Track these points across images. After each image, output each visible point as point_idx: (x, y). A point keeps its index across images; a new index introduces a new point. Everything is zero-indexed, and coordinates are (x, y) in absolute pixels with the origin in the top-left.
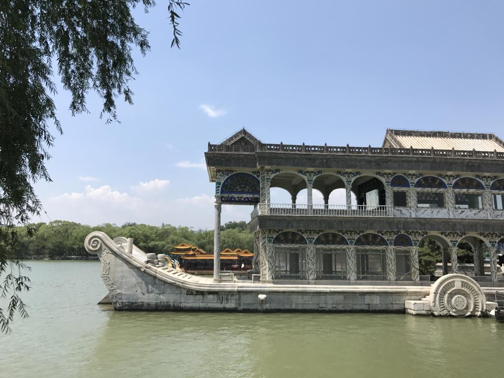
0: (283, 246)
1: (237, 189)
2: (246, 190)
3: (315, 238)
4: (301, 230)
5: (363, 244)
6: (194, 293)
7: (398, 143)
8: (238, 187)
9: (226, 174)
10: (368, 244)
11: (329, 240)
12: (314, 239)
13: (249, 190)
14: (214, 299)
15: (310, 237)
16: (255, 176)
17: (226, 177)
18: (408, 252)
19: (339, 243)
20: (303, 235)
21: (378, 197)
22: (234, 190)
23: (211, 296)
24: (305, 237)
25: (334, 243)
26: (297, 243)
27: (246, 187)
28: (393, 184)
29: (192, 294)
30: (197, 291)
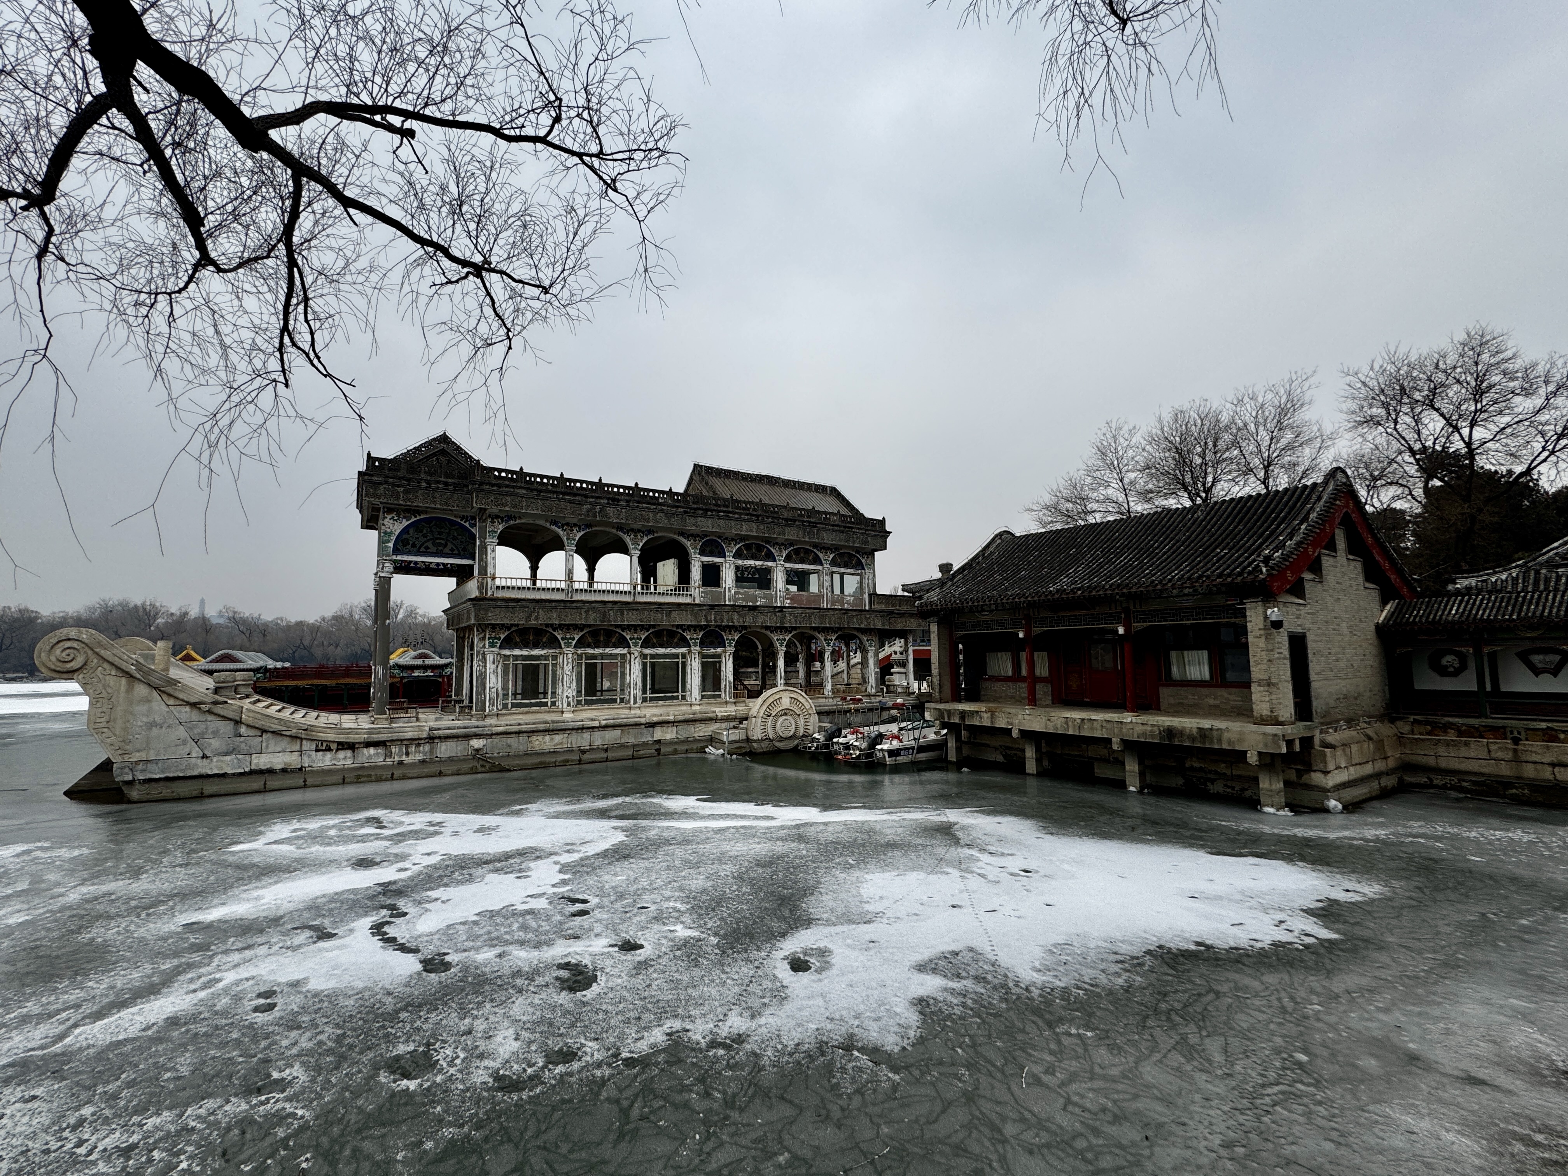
0: (517, 652)
1: (427, 548)
2: (447, 550)
3: (577, 637)
4: (552, 625)
5: (654, 646)
6: (334, 746)
7: (711, 488)
8: (429, 544)
9: (405, 517)
10: (662, 646)
11: (599, 641)
12: (573, 639)
13: (452, 550)
14: (377, 754)
15: (568, 636)
16: (467, 525)
17: (406, 523)
18: (719, 656)
19: (616, 646)
20: (556, 634)
21: (677, 571)
22: (422, 549)
23: (372, 751)
24: (559, 637)
25: (606, 646)
26: (543, 648)
27: (446, 545)
28: (702, 553)
29: (329, 749)
30: (339, 743)
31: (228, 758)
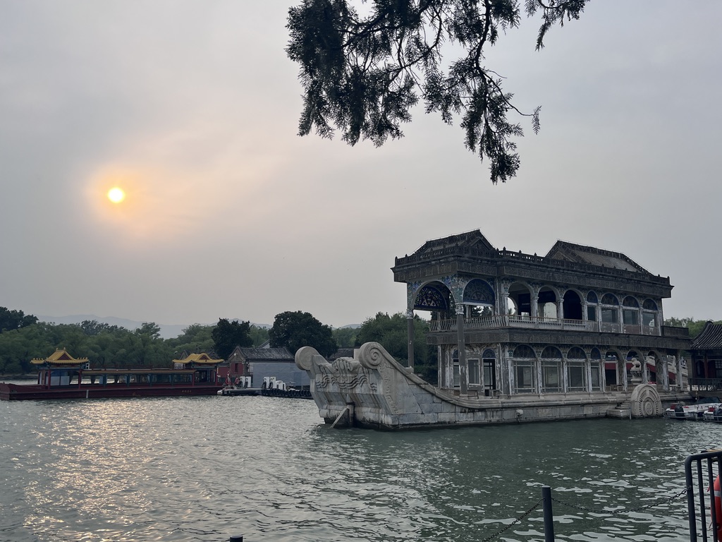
0: (519, 359)
1: (474, 297)
3: (541, 351)
4: (531, 344)
5: (572, 357)
6: (467, 410)
8: (475, 295)
9: (466, 280)
10: (575, 357)
11: (550, 354)
14: (482, 416)
15: (538, 350)
16: (489, 283)
17: (467, 283)
18: (599, 364)
19: (556, 357)
20: (533, 349)
23: (480, 414)
24: (535, 351)
25: (552, 357)
26: (528, 357)
28: (588, 300)
29: (465, 412)
30: (469, 409)
31: (430, 414)
